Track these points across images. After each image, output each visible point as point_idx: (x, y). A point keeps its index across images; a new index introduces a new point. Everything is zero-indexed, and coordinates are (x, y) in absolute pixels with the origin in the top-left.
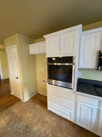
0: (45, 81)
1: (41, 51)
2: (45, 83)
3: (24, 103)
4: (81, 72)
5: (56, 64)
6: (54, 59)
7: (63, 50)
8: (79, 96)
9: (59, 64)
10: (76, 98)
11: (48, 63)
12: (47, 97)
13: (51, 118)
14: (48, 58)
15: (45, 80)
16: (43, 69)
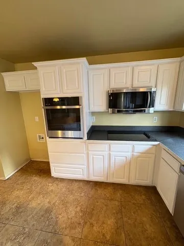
0: (43, 138)
1: (31, 87)
2: (44, 141)
3: (5, 181)
4: (94, 117)
5: (59, 107)
6: (56, 100)
7: (66, 88)
8: (90, 146)
9: (64, 107)
10: (87, 149)
11: (46, 106)
12: (49, 162)
13: (57, 185)
14: (45, 98)
15: (42, 135)
16: (37, 119)
